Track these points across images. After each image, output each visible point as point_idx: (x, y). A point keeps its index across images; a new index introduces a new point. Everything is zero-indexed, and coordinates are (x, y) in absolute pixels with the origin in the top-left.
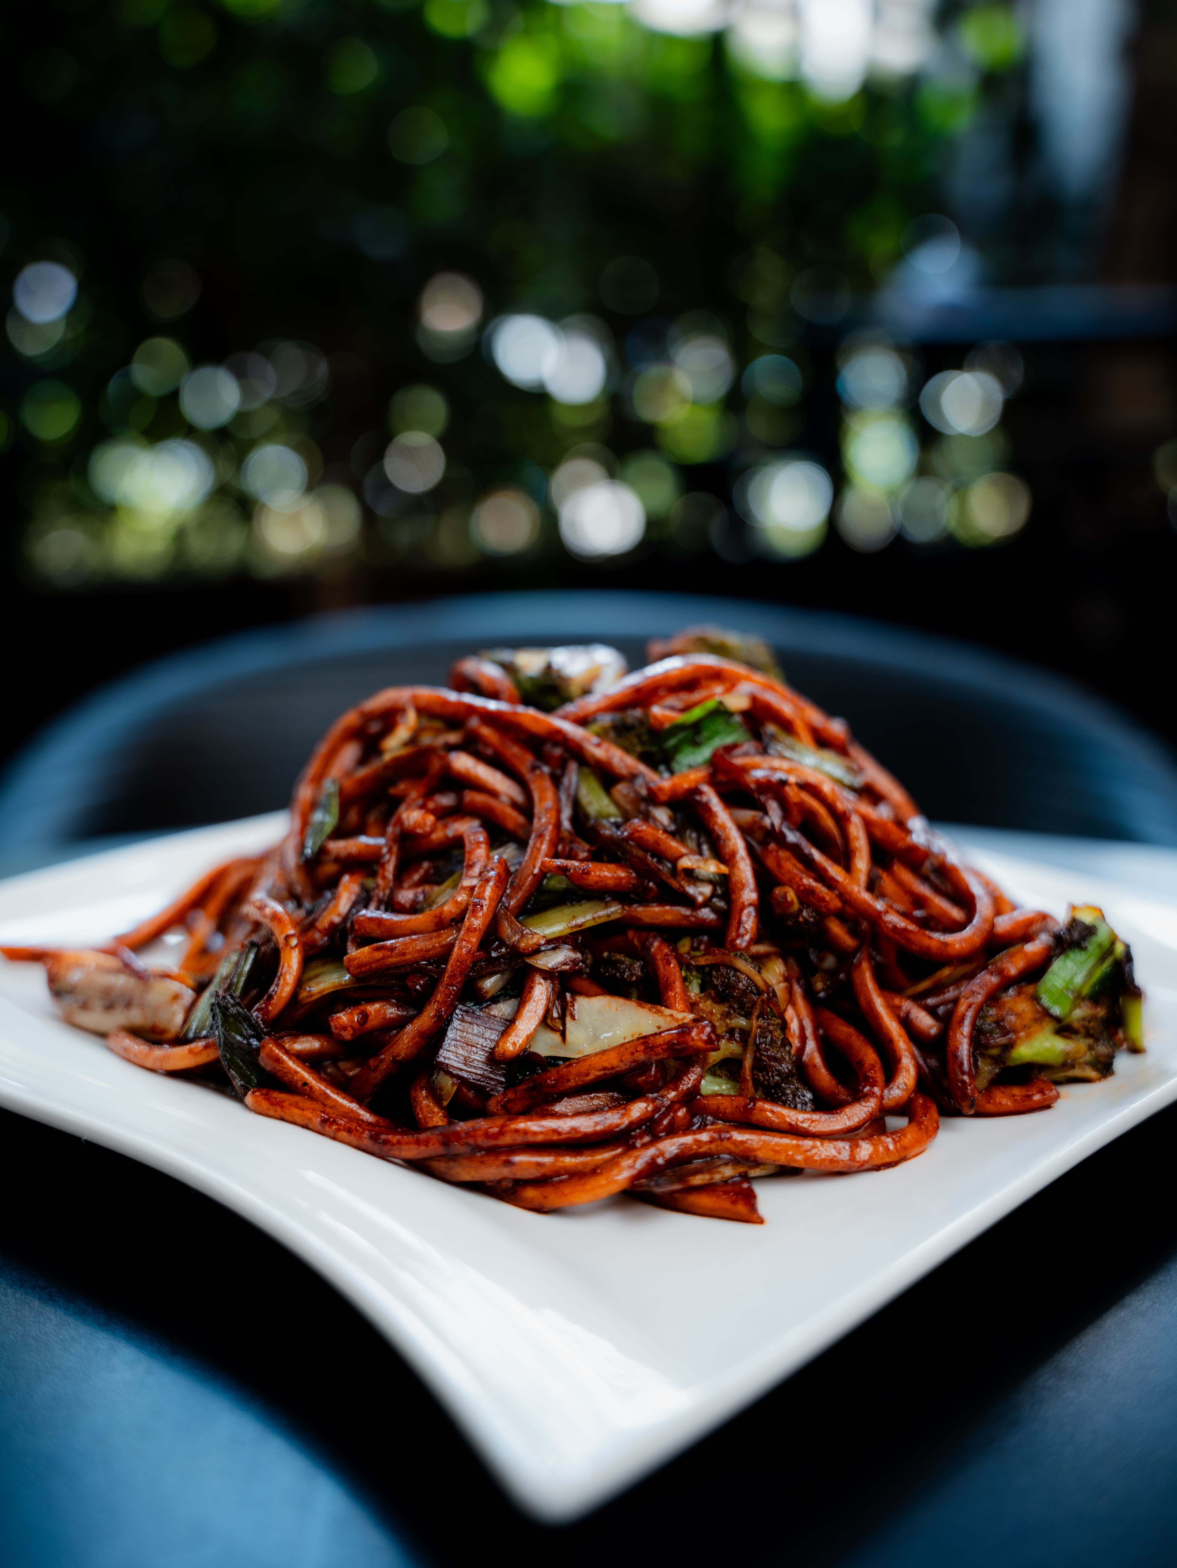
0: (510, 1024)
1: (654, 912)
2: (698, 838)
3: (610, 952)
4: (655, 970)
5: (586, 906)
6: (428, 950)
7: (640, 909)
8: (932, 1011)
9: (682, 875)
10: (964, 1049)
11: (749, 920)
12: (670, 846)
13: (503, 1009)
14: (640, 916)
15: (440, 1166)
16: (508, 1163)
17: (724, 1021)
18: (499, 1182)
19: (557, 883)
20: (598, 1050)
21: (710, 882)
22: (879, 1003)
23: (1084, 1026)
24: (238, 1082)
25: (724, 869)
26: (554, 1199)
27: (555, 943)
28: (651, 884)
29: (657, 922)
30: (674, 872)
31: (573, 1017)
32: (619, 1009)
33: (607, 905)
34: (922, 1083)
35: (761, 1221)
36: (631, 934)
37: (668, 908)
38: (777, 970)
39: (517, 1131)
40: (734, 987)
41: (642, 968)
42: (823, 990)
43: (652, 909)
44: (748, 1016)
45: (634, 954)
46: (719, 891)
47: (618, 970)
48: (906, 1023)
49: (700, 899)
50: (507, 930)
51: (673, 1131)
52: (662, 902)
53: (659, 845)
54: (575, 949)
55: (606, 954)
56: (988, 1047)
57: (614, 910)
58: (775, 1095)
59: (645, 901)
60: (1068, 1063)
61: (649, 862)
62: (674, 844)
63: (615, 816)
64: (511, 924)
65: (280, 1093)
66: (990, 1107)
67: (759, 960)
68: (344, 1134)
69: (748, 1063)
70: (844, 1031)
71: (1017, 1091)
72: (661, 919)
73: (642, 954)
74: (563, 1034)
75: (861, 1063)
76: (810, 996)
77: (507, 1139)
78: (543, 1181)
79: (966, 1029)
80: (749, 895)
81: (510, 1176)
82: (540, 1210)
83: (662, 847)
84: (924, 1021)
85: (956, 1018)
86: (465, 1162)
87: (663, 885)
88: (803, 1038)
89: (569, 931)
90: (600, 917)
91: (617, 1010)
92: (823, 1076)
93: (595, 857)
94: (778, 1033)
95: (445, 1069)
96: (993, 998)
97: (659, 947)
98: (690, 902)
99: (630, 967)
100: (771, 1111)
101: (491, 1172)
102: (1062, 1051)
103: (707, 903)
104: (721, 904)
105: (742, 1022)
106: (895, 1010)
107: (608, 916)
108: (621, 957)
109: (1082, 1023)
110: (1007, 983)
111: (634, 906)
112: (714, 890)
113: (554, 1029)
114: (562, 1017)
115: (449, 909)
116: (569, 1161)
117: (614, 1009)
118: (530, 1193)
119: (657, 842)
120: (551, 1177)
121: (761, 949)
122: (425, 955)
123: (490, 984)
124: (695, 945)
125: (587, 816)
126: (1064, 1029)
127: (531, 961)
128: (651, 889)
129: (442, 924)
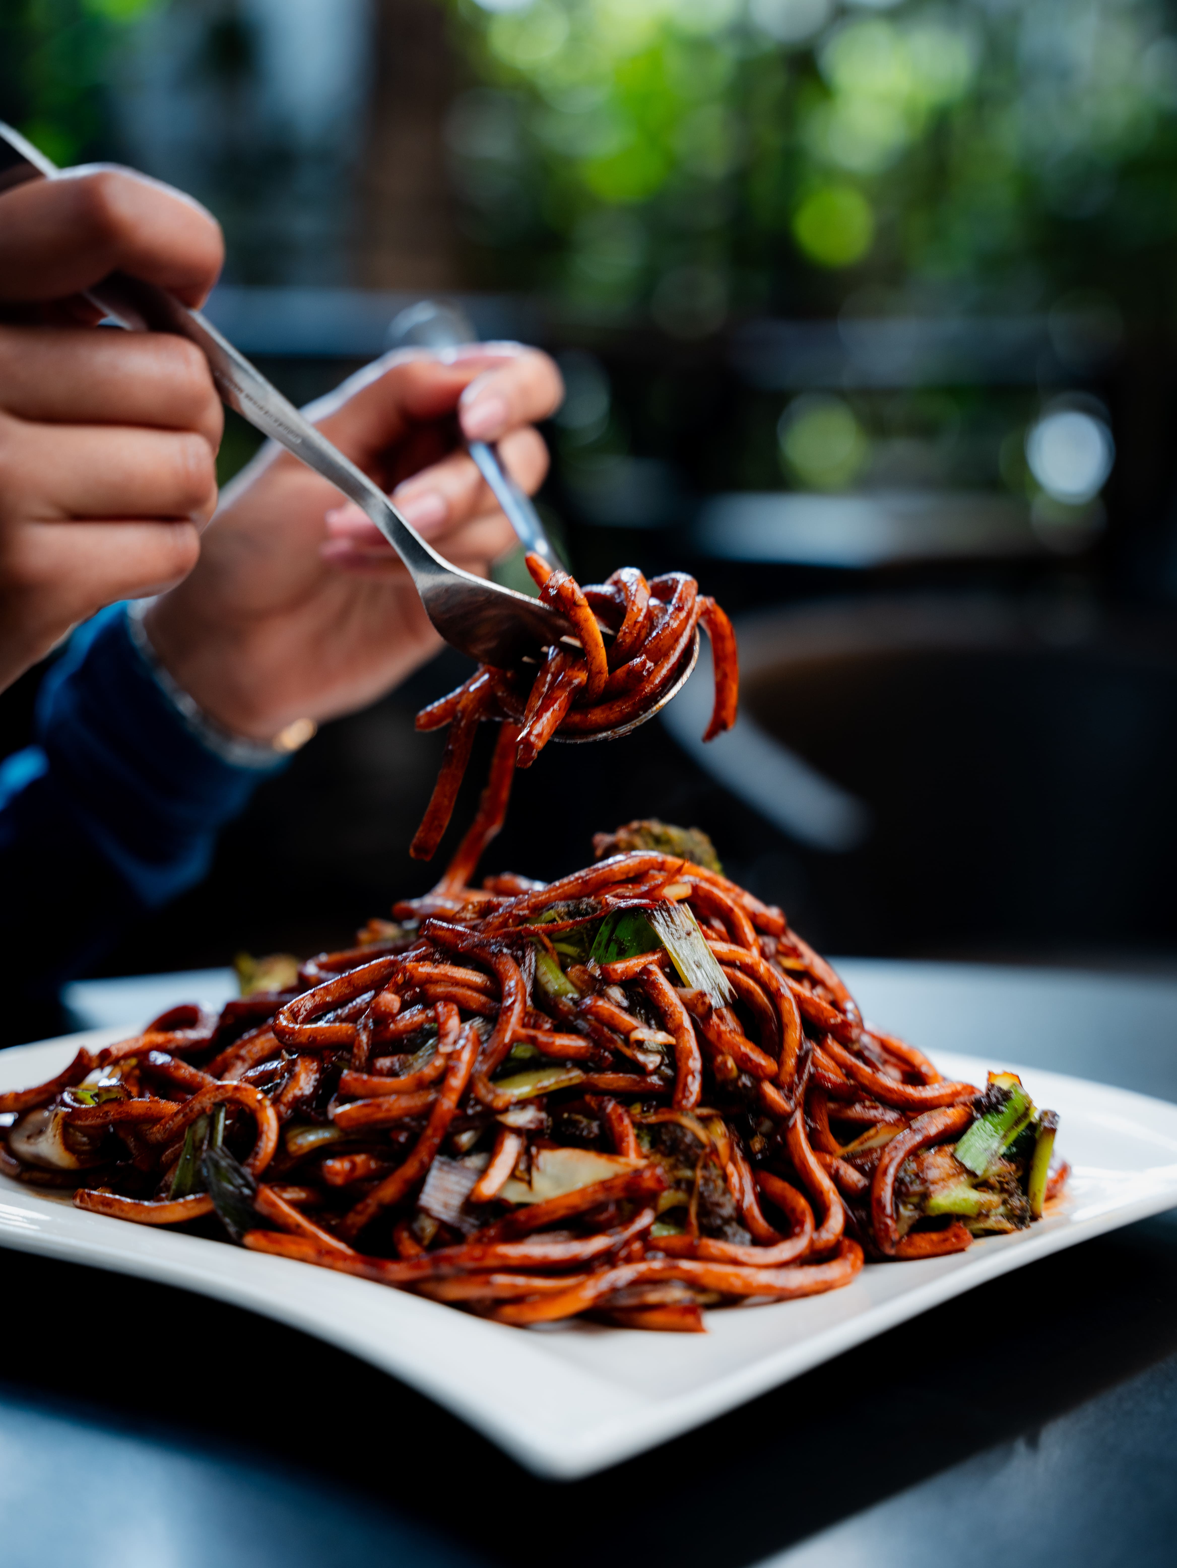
0: (483, 1173)
1: (609, 1078)
2: (646, 1014)
3: (569, 1114)
4: (611, 1128)
5: (548, 1072)
6: (410, 1108)
7: (596, 1076)
8: (860, 1169)
9: (635, 1046)
10: (887, 1195)
11: (695, 1086)
12: (624, 1020)
13: (475, 1161)
14: (596, 1083)
15: (430, 1287)
16: (488, 1283)
17: (671, 1172)
18: (482, 1300)
19: (522, 1052)
21: (658, 1052)
22: (812, 1160)
23: (1000, 1182)
24: (232, 1229)
25: (672, 1040)
26: (526, 1313)
27: (522, 1104)
28: (606, 1054)
29: (610, 1087)
30: (627, 1041)
31: (538, 1168)
32: (580, 1158)
33: (568, 1071)
34: (849, 1229)
35: (704, 1331)
36: (588, 1098)
37: (621, 1075)
38: (719, 1131)
39: (497, 1255)
40: (682, 1141)
41: (600, 1127)
42: (761, 1151)
43: (607, 1076)
44: (693, 1167)
45: (591, 1115)
46: (666, 1061)
47: (577, 1128)
48: (836, 1178)
49: (651, 1067)
50: (482, 1090)
51: (629, 1260)
52: (615, 1071)
53: (613, 1019)
54: (540, 1109)
55: (566, 1115)
56: (908, 1194)
57: (576, 1075)
58: (718, 1233)
59: (601, 1070)
60: (982, 1214)
61: (605, 1033)
62: (627, 1018)
63: (572, 992)
64: (485, 1085)
65: (278, 1234)
66: (911, 1251)
67: (705, 1121)
69: (693, 1210)
70: (779, 1185)
71: (934, 1236)
72: (615, 1085)
73: (598, 1114)
74: (530, 1183)
75: (793, 1210)
76: (749, 1156)
77: (490, 1262)
78: (519, 1299)
79: (889, 1179)
80: (695, 1063)
81: (491, 1295)
83: (616, 1022)
84: (852, 1176)
85: (880, 1170)
86: (452, 1282)
87: (616, 1053)
88: (742, 1191)
89: (535, 1093)
90: (562, 1081)
91: (578, 1161)
92: (761, 1222)
93: (558, 1029)
94: (720, 1183)
95: (426, 1212)
96: (914, 1153)
97: (614, 1109)
98: (640, 1069)
99: (589, 1127)
100: (715, 1246)
101: (472, 1291)
102: (977, 1202)
103: (657, 1071)
104: (669, 1072)
105: (688, 1173)
106: (827, 1167)
107: (571, 1079)
108: (579, 1117)
109: (997, 1178)
110: (930, 1143)
111: (592, 1074)
112: (663, 1059)
113: (521, 1180)
114: (529, 1170)
115: (429, 1072)
116: (539, 1283)
117: (576, 1159)
119: (612, 1015)
120: (526, 1297)
121: (705, 1111)
122: (409, 1112)
123: (466, 1138)
124: (645, 1109)
125: (546, 993)
126: (980, 1184)
127: (502, 1118)
128: (606, 1058)
129: (422, 1085)
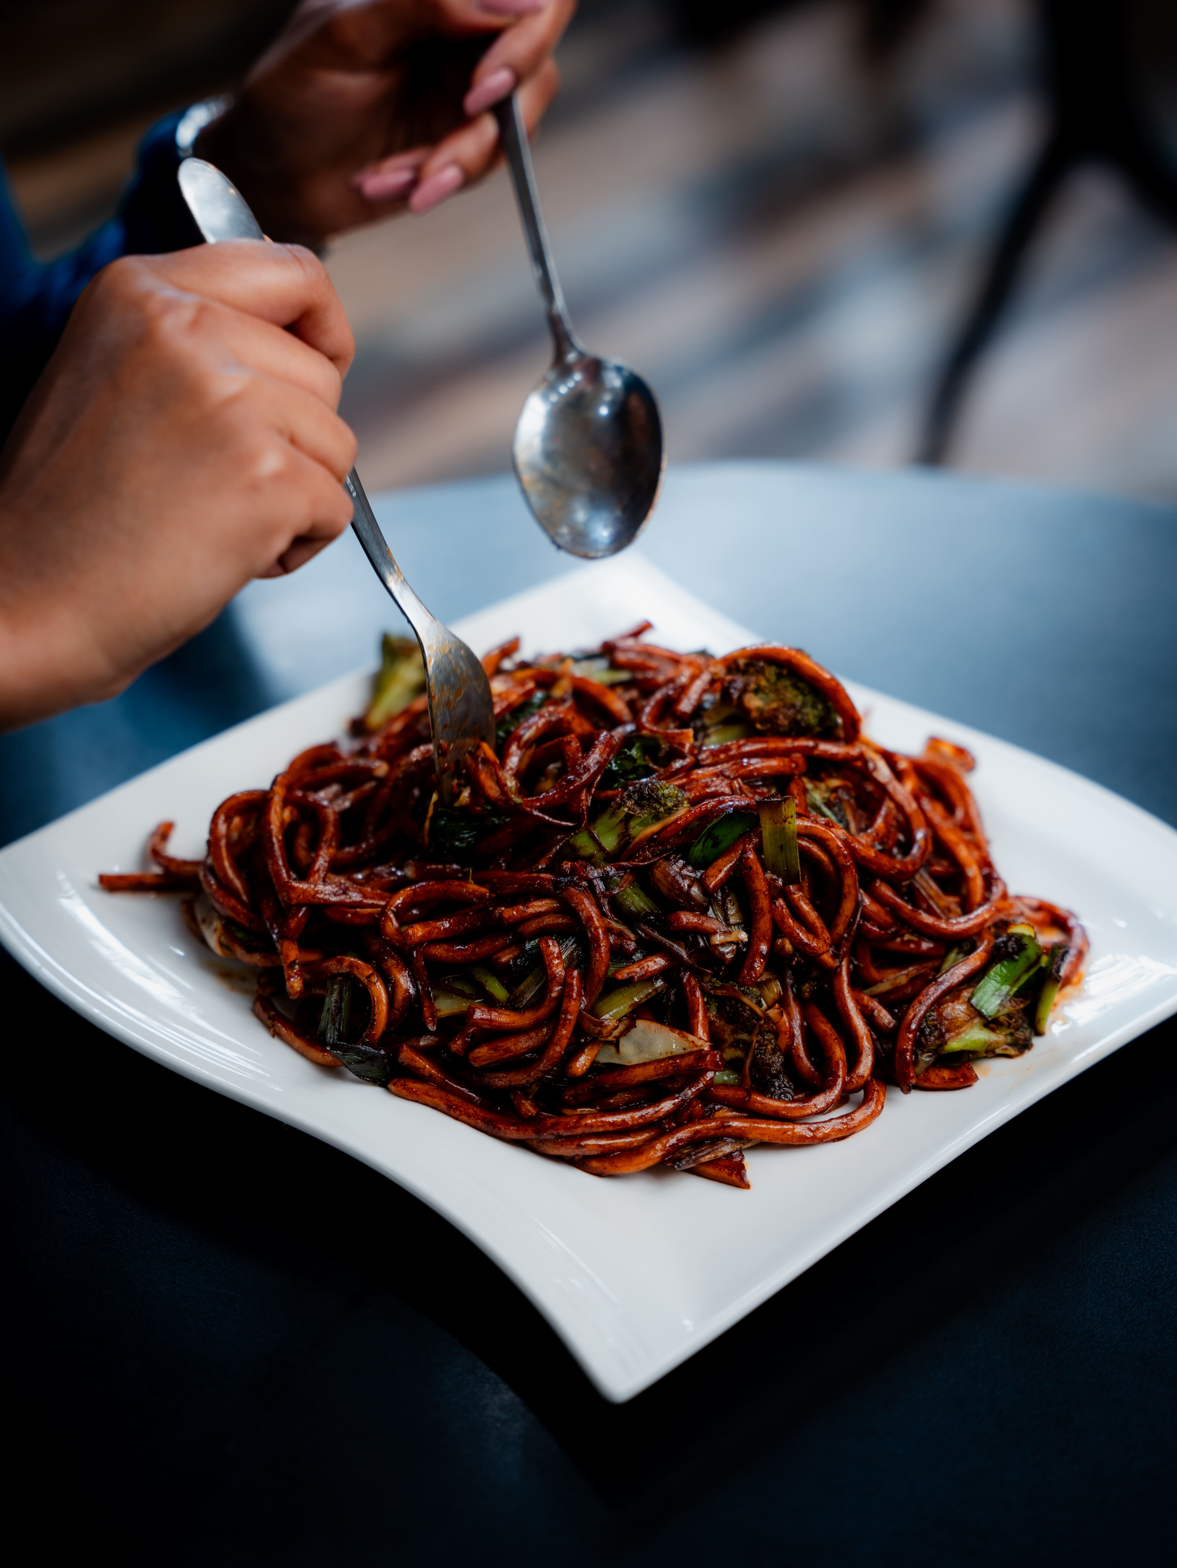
8: (891, 1009)
16: (579, 1146)
17: (733, 1035)
18: (573, 1157)
20: (641, 1062)
22: (849, 1000)
23: (1009, 1020)
32: (657, 1031)
33: (654, 983)
34: (876, 1069)
35: (747, 1186)
38: (776, 991)
39: (586, 1125)
40: (741, 1013)
42: (810, 994)
44: (750, 1033)
48: (870, 1020)
51: (691, 1120)
56: (927, 1046)
57: (659, 985)
58: (765, 1090)
65: (414, 1083)
66: (926, 1085)
67: (763, 986)
68: (465, 1118)
69: (748, 1064)
70: (822, 1028)
71: (948, 1073)
74: (618, 1048)
75: (832, 1057)
76: (800, 998)
77: (579, 1131)
78: (604, 1156)
81: (581, 1154)
82: (600, 1175)
84: (884, 1017)
85: (908, 1017)
86: (550, 1144)
88: (792, 1036)
91: (655, 1032)
92: (804, 1063)
94: (770, 1046)
96: (937, 1004)
97: (688, 981)
99: (668, 990)
100: (762, 1102)
101: (568, 1151)
102: (987, 1039)
105: (745, 1037)
106: (862, 1009)
107: (655, 990)
109: (1006, 1017)
110: (951, 993)
116: (620, 1141)
117: (653, 1031)
118: (595, 1164)
120: (609, 1154)
121: (765, 977)
126: (991, 1024)
